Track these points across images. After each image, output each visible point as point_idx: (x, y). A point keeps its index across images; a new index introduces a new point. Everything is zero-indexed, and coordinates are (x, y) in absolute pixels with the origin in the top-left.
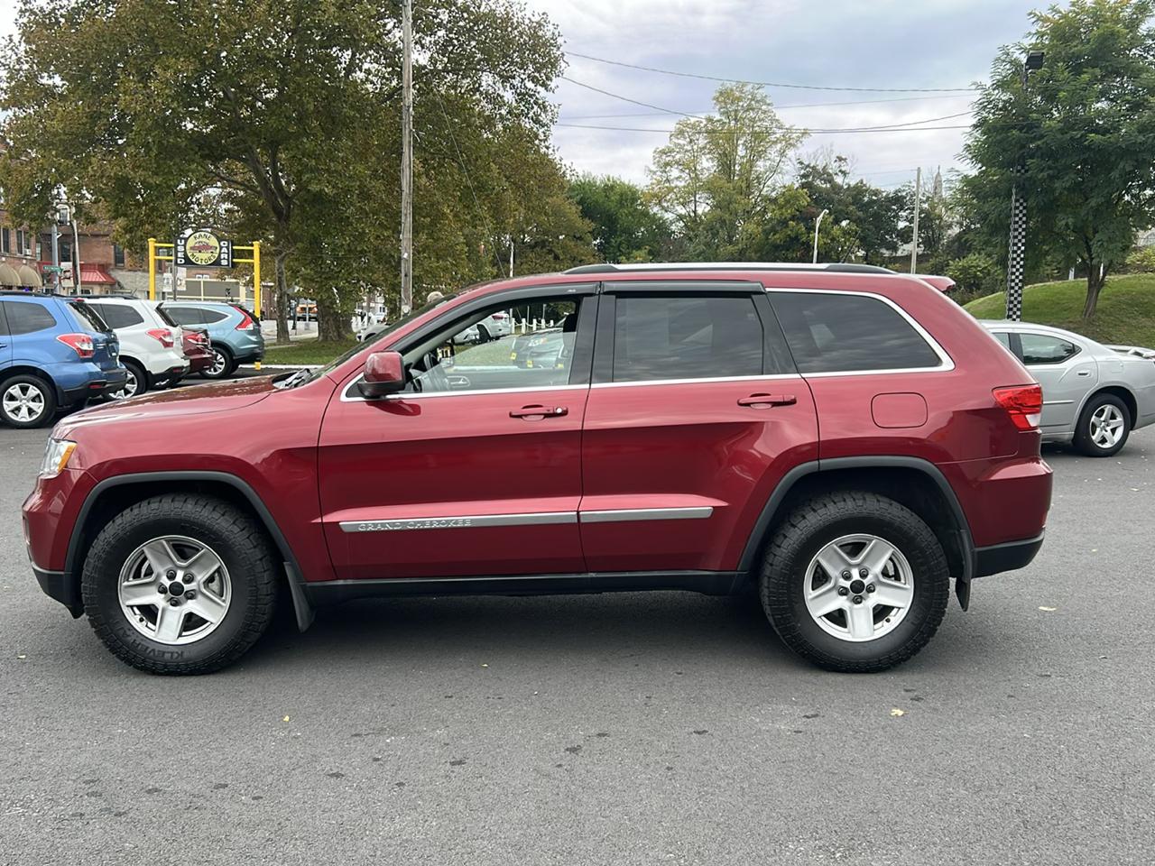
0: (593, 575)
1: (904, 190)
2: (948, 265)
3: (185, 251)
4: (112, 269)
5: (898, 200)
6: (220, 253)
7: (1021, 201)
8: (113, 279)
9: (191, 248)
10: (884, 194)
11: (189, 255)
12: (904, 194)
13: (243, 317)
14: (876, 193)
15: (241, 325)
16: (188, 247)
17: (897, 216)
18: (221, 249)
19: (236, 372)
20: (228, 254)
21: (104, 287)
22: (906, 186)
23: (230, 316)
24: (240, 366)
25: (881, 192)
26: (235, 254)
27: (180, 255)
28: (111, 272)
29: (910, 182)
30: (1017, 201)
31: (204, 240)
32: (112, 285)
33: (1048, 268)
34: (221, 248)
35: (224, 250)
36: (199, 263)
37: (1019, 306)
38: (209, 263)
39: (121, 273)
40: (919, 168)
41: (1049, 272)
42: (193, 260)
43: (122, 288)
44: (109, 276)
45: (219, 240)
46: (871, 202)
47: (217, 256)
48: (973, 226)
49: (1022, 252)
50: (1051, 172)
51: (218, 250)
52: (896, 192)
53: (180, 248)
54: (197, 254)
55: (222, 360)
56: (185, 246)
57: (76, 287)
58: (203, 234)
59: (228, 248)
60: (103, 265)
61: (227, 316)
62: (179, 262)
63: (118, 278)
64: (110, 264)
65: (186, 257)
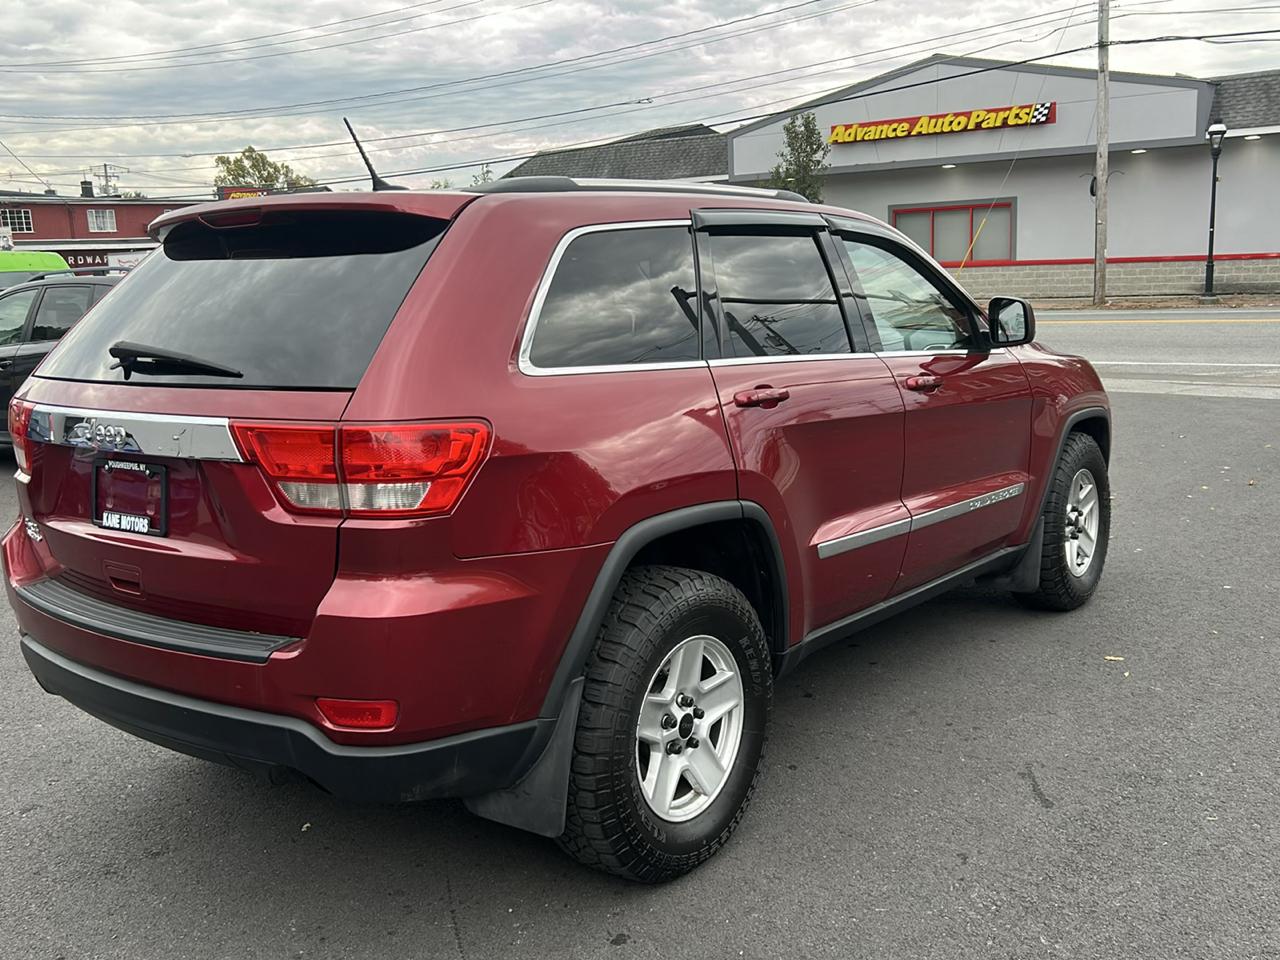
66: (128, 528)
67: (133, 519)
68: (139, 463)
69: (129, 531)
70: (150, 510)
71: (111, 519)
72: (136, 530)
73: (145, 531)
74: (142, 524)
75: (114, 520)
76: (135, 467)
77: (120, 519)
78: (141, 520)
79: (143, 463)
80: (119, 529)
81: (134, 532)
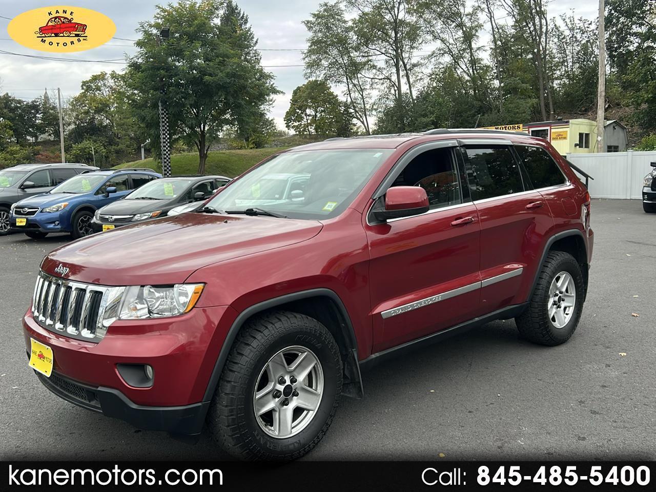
0: (477, 319)
1: (37, 102)
2: (71, 147)
5: (34, 107)
7: (165, 110)
10: (25, 103)
12: (38, 103)
14: (20, 102)
17: (35, 117)
22: (38, 99)
25: (23, 102)
29: (41, 97)
30: (162, 110)
33: (129, 149)
37: (170, 168)
40: (59, 88)
41: (130, 151)
46: (17, 107)
48: (82, 125)
49: (168, 138)
50: (182, 95)
52: (33, 102)
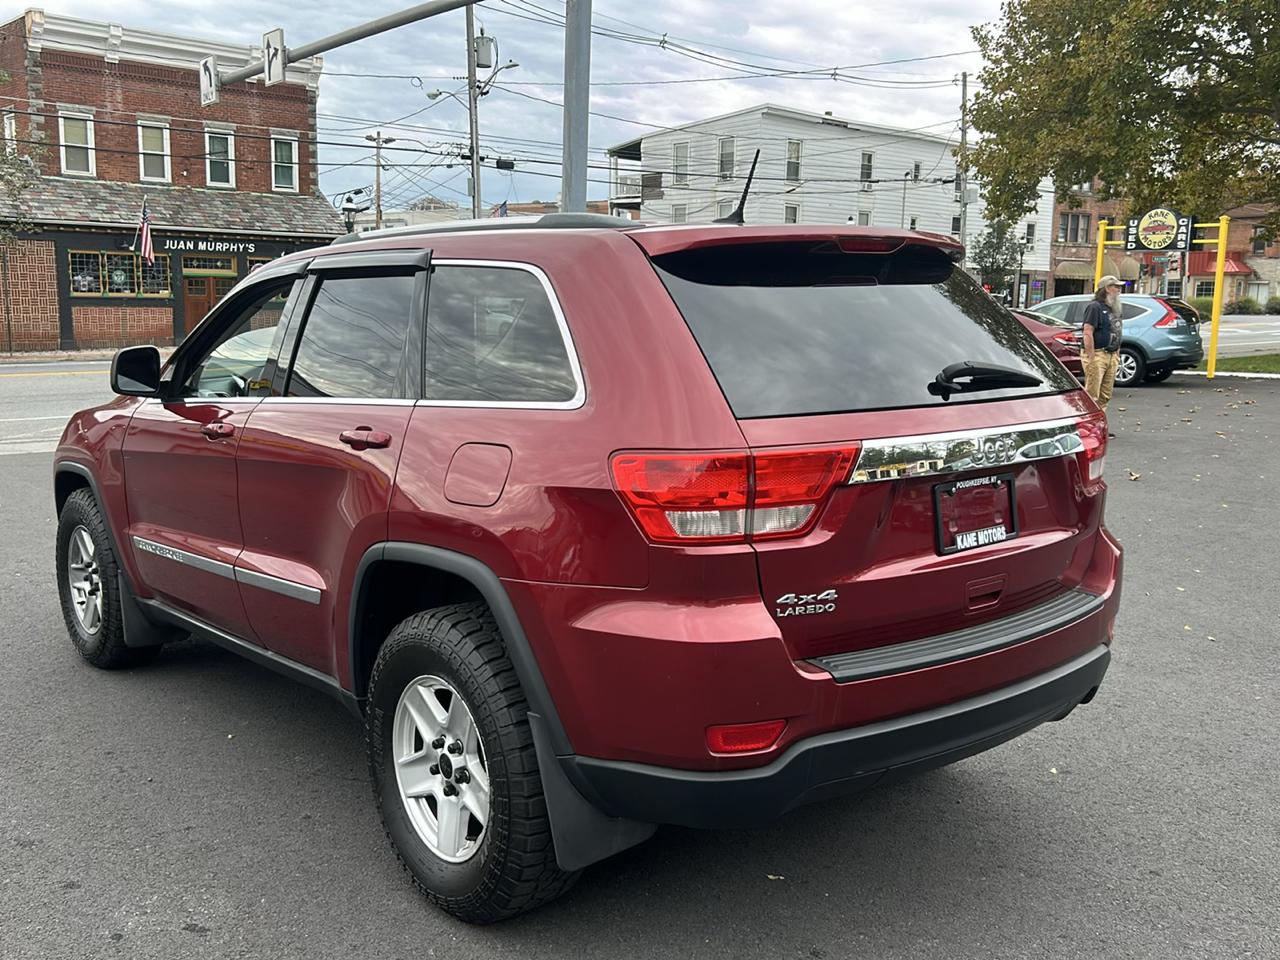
3: (1137, 234)
4: (1250, 258)
6: (1177, 233)
8: (1248, 267)
9: (1144, 230)
11: (1141, 237)
13: (1166, 311)
15: (1162, 322)
16: (1140, 229)
18: (1178, 229)
19: (1169, 380)
20: (1187, 233)
21: (1238, 277)
23: (1150, 311)
24: (1175, 372)
26: (1194, 233)
27: (1131, 238)
28: (1248, 261)
31: (1161, 218)
32: (1247, 275)
34: (1179, 226)
35: (1183, 229)
36: (1151, 247)
38: (1164, 246)
39: (1259, 261)
42: (1145, 244)
43: (1258, 278)
44: (1245, 264)
45: (1178, 216)
47: (1173, 236)
51: (1175, 230)
53: (1133, 231)
54: (1150, 237)
55: (1134, 365)
56: (1137, 227)
57: (1182, 279)
58: (1159, 211)
59: (1187, 226)
60: (1239, 253)
61: (1146, 311)
62: (1129, 247)
63: (1255, 268)
64: (1248, 251)
65: (1137, 241)
66: (987, 541)
67: (990, 531)
68: (990, 476)
69: (989, 544)
70: (998, 518)
71: (966, 541)
72: (995, 540)
73: (1004, 538)
74: (1000, 532)
75: (969, 539)
76: (985, 481)
77: (977, 536)
78: (999, 529)
79: (994, 475)
80: (979, 546)
81: (994, 543)
